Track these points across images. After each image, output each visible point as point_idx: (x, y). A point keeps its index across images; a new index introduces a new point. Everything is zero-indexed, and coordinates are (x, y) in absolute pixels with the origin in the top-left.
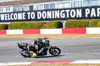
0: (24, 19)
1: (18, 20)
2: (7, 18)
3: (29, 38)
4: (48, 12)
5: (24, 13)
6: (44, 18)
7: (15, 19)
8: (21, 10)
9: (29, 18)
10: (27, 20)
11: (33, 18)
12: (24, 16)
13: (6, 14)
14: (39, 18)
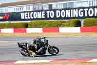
0: (44, 17)
2: (27, 17)
5: (43, 12)
8: (40, 8)
10: (46, 18)
12: (43, 15)
13: (26, 13)
14: (57, 17)
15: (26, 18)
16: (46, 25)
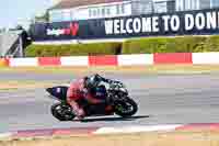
0: (156, 30)
1: (142, 34)
2: (119, 29)
3: (168, 72)
4: (208, 14)
6: (200, 27)
7: (137, 31)
8: (148, 10)
9: (166, 29)
10: (162, 32)
11: (175, 29)
13: (117, 21)
14: (187, 28)
15: (117, 32)
16: (162, 47)
